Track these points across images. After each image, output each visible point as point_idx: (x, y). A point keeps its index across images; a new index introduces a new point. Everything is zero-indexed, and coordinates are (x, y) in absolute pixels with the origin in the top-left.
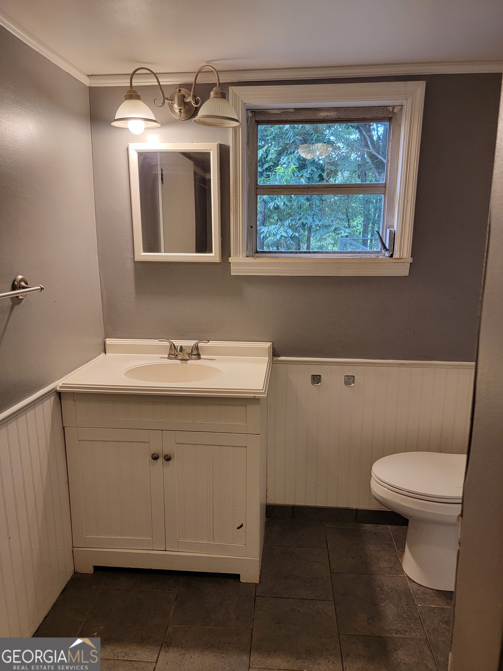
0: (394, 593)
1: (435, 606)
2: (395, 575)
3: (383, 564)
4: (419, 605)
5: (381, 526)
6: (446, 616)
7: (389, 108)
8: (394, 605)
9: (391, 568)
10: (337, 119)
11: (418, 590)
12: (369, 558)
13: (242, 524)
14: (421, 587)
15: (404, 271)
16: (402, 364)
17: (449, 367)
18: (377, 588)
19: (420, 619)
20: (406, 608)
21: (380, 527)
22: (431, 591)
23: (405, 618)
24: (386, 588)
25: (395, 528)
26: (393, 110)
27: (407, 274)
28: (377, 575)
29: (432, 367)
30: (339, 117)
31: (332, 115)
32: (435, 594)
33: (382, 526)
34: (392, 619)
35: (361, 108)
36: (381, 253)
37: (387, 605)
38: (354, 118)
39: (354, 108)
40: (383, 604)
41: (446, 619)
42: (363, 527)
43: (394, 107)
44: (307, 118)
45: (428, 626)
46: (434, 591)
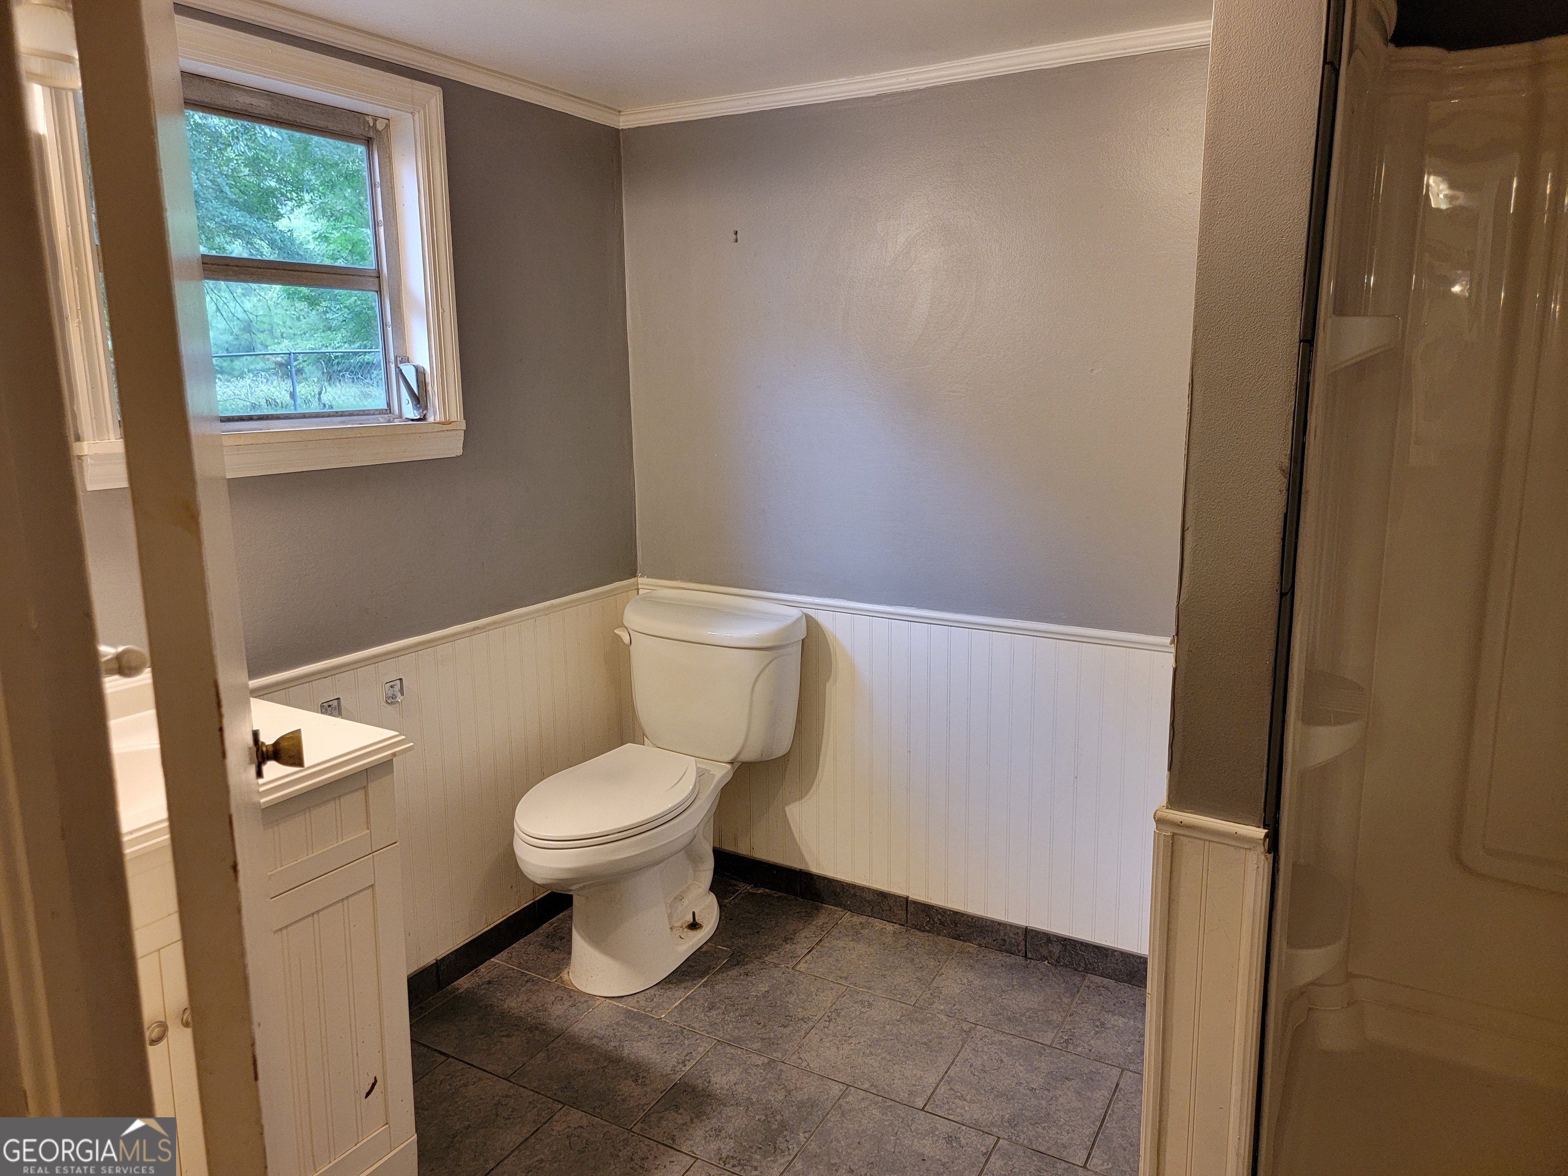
0: (620, 1029)
1: (679, 1002)
2: (591, 1010)
3: (558, 1010)
4: (663, 1016)
5: (482, 968)
6: (702, 1001)
7: (367, 118)
8: (638, 1041)
9: (575, 1006)
10: (274, 117)
11: (638, 1002)
12: (529, 1019)
13: (375, 1078)
14: (636, 996)
15: (453, 446)
16: (475, 628)
17: (536, 615)
18: (594, 1042)
19: (685, 1028)
20: (655, 1032)
21: (483, 970)
22: (652, 991)
23: (670, 1042)
24: (603, 1032)
25: (504, 955)
26: (375, 124)
27: (460, 452)
28: (571, 1028)
29: (514, 621)
30: (277, 115)
31: (261, 105)
32: (661, 991)
33: (484, 965)
34: (659, 1057)
35: (317, 105)
36: (390, 413)
37: (633, 1048)
38: (307, 123)
39: (305, 102)
40: (627, 1052)
41: (706, 1005)
42: (458, 989)
43: (375, 119)
44: (208, 100)
45: (701, 1027)
46: (656, 988)
